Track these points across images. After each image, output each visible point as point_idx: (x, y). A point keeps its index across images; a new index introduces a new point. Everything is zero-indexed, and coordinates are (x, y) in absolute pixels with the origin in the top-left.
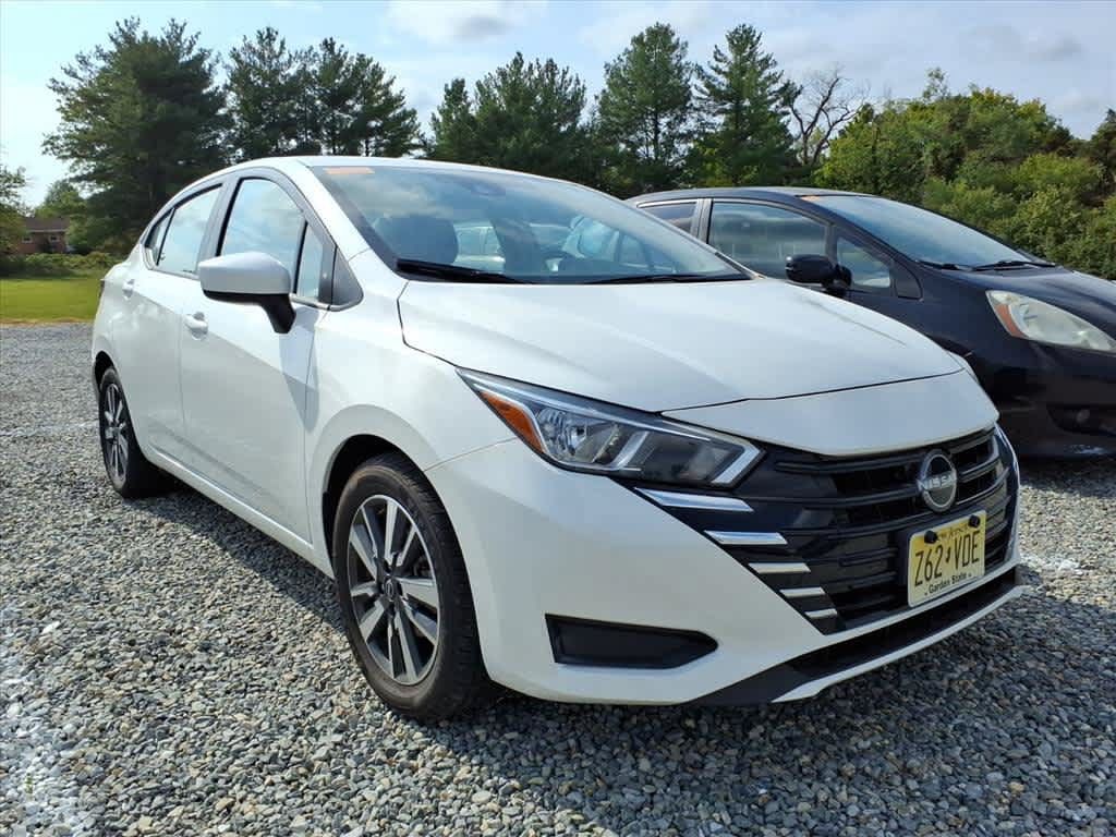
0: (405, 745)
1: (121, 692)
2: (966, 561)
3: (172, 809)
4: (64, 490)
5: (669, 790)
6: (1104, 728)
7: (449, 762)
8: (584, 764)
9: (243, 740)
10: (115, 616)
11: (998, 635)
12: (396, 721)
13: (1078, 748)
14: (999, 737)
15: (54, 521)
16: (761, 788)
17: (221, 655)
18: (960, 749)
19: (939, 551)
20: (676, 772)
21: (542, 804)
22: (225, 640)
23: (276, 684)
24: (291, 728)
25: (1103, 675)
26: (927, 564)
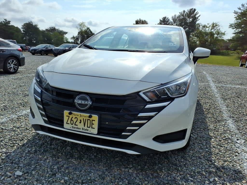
26: (71, 120)
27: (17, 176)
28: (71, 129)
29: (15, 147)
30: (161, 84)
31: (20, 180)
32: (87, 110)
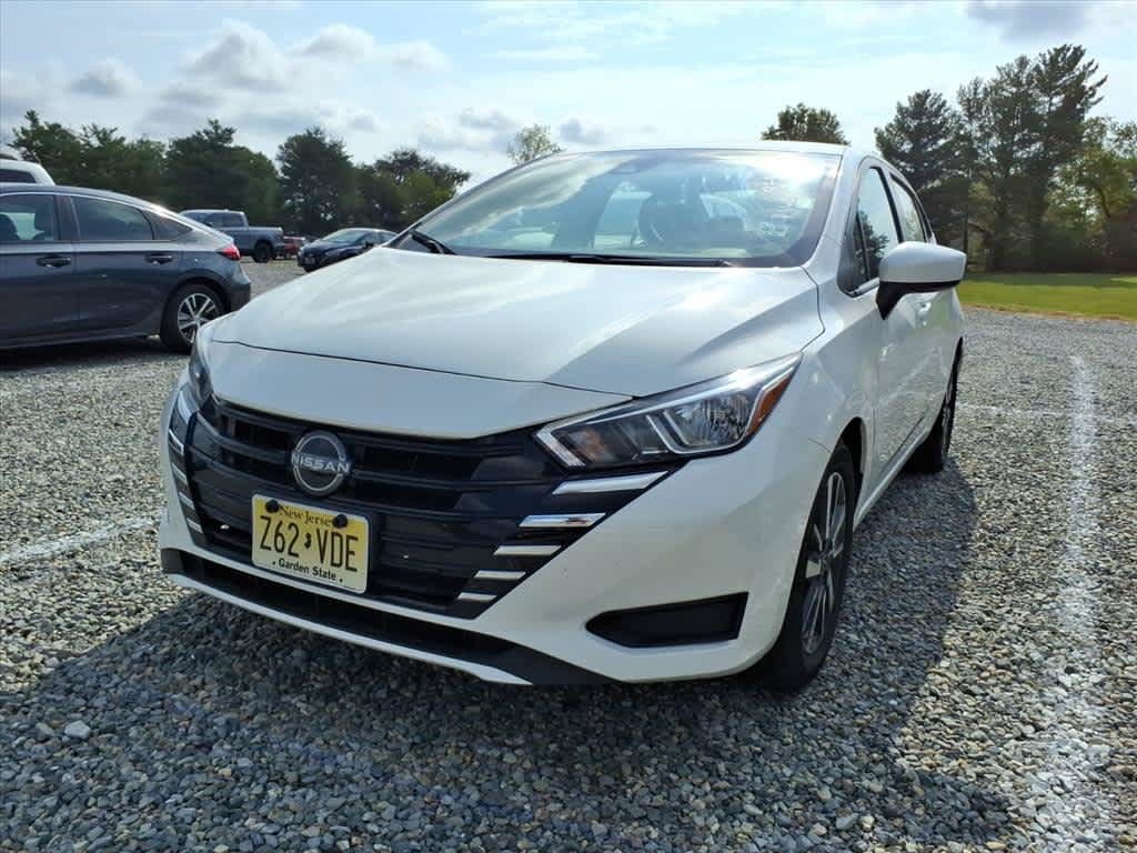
19: (293, 528)
26: (278, 534)
27: (72, 737)
28: (277, 568)
29: (104, 636)
30: (635, 398)
31: (76, 754)
32: (333, 494)
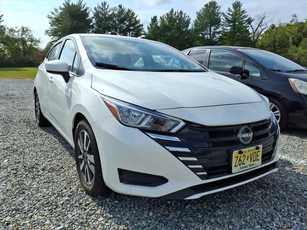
0: (85, 202)
1: (17, 180)
2: (254, 160)
3: (17, 215)
4: (25, 124)
5: (155, 222)
6: (298, 214)
7: (96, 208)
8: (134, 212)
9: (43, 197)
10: (23, 159)
11: (274, 182)
12: (86, 195)
13: (288, 220)
14: (263, 214)
15: (19, 132)
16: (182, 224)
17: (47, 171)
18: (250, 217)
19: (244, 156)
20: (160, 217)
21: (117, 223)
22: (50, 168)
23: (58, 181)
24: (57, 194)
25: (303, 197)
26: (240, 160)
